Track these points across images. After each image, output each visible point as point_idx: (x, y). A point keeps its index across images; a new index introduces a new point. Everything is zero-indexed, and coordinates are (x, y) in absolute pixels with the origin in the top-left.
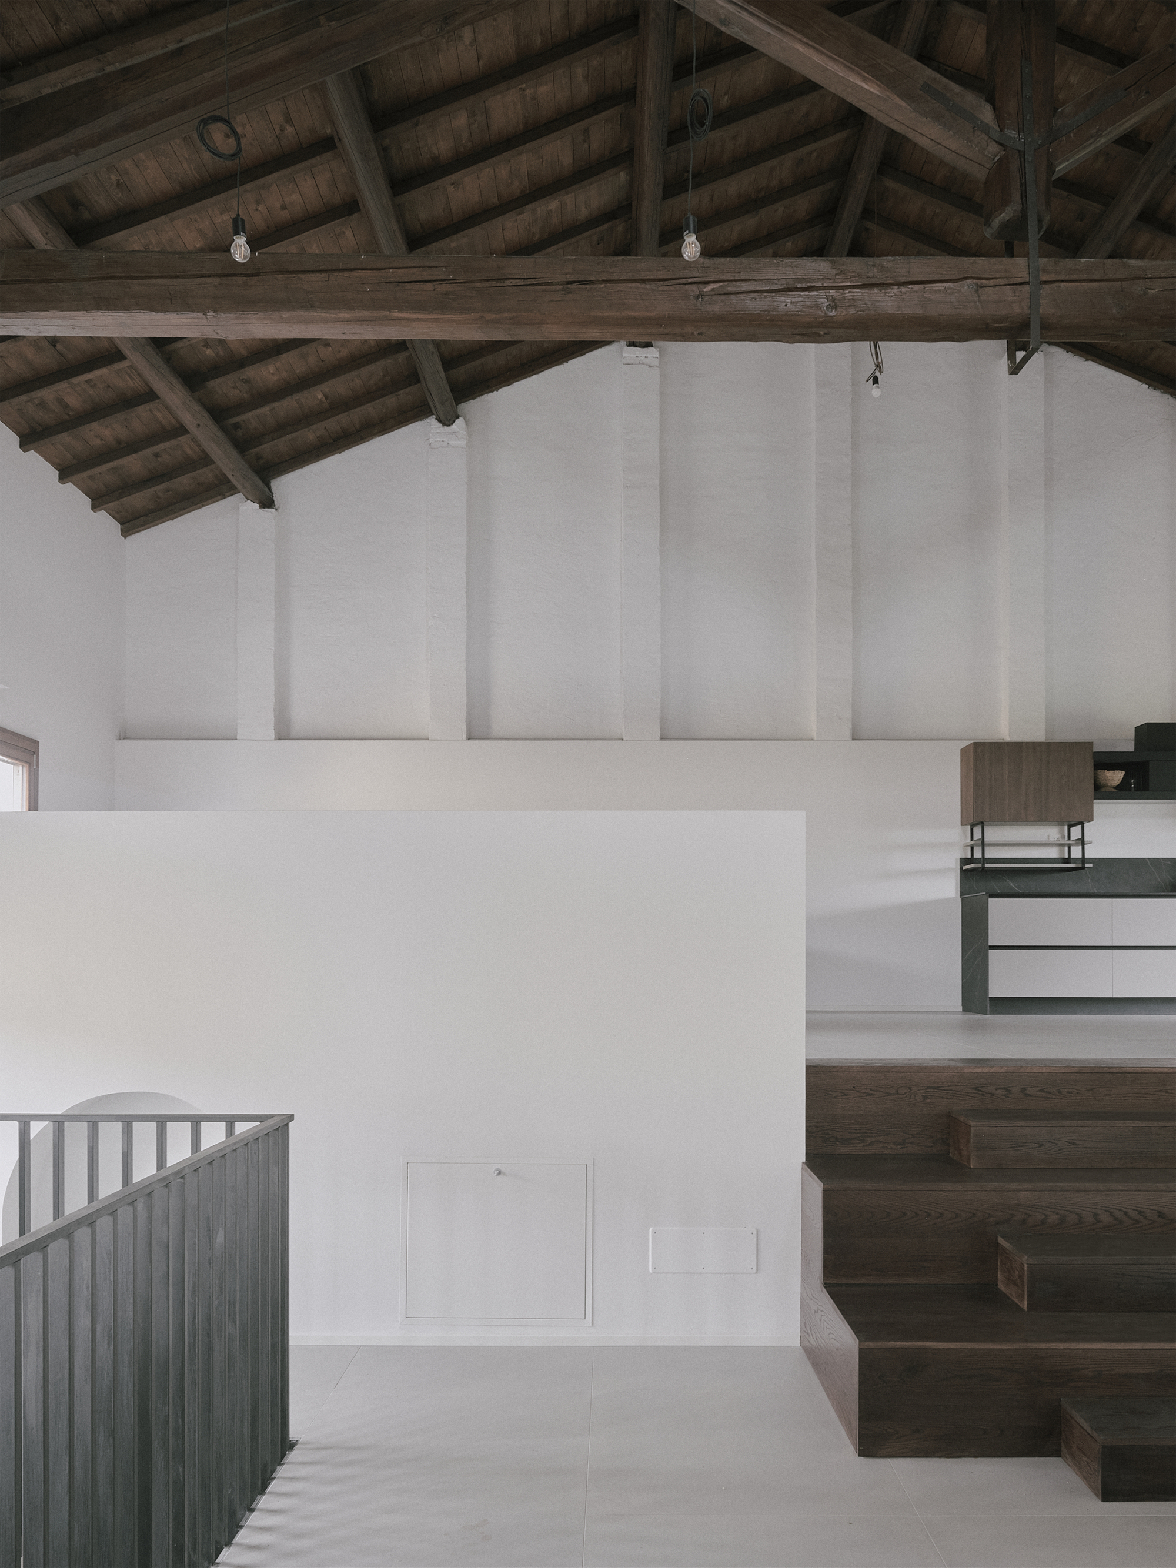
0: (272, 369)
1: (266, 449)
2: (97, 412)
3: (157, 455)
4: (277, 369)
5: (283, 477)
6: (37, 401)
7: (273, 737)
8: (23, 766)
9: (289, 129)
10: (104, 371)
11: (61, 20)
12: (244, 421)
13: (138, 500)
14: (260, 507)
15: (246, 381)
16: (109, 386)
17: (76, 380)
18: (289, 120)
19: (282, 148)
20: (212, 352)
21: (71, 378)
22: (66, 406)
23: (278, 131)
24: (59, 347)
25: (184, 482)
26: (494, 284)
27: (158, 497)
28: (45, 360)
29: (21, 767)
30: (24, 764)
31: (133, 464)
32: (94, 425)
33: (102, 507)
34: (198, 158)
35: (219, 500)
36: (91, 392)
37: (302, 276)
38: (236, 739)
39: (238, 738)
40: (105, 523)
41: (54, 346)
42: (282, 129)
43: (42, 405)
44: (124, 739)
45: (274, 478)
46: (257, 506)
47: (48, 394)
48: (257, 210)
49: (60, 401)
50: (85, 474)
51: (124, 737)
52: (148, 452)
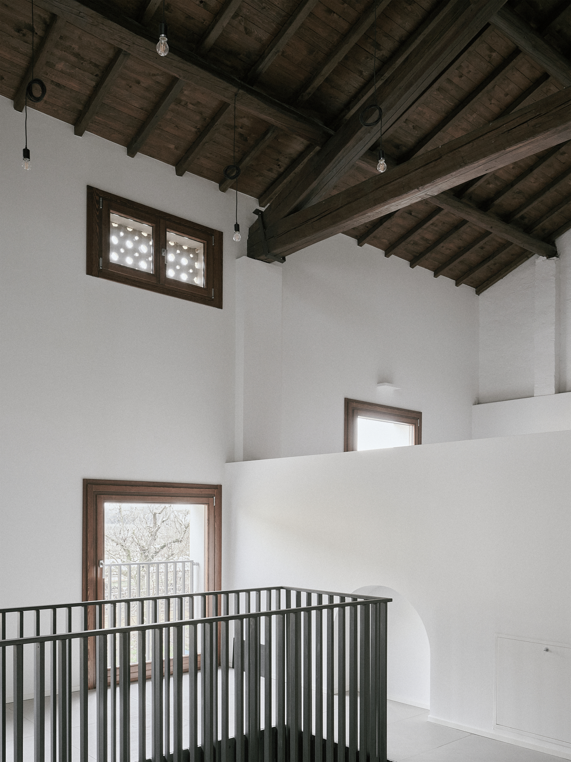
0: (532, 180)
1: (546, 223)
2: (442, 238)
3: (482, 248)
4: (536, 179)
5: (562, 236)
6: (412, 242)
7: (554, 392)
8: (412, 426)
9: (494, 54)
10: (437, 217)
11: (363, 72)
12: (525, 213)
13: (480, 273)
14: (547, 258)
15: (520, 192)
16: (444, 223)
17: (425, 227)
18: (491, 50)
19: (494, 66)
20: (493, 185)
21: (422, 226)
22: (427, 240)
23: (488, 59)
24: (413, 214)
25: (503, 257)
26: (563, 106)
27: (491, 269)
28: (409, 223)
29: (411, 426)
30: (413, 425)
31: (471, 256)
32: (442, 244)
33: (461, 282)
34: (449, 95)
35: (526, 260)
36: (436, 228)
37: (460, 149)
38: (534, 397)
39: (535, 395)
40: (466, 290)
41: (411, 214)
42: (490, 56)
43: (415, 243)
44: (478, 404)
45: (556, 238)
46: (545, 258)
47: (416, 237)
48: (491, 104)
49: (423, 238)
50: (447, 269)
51: (478, 402)
52: (477, 247)
